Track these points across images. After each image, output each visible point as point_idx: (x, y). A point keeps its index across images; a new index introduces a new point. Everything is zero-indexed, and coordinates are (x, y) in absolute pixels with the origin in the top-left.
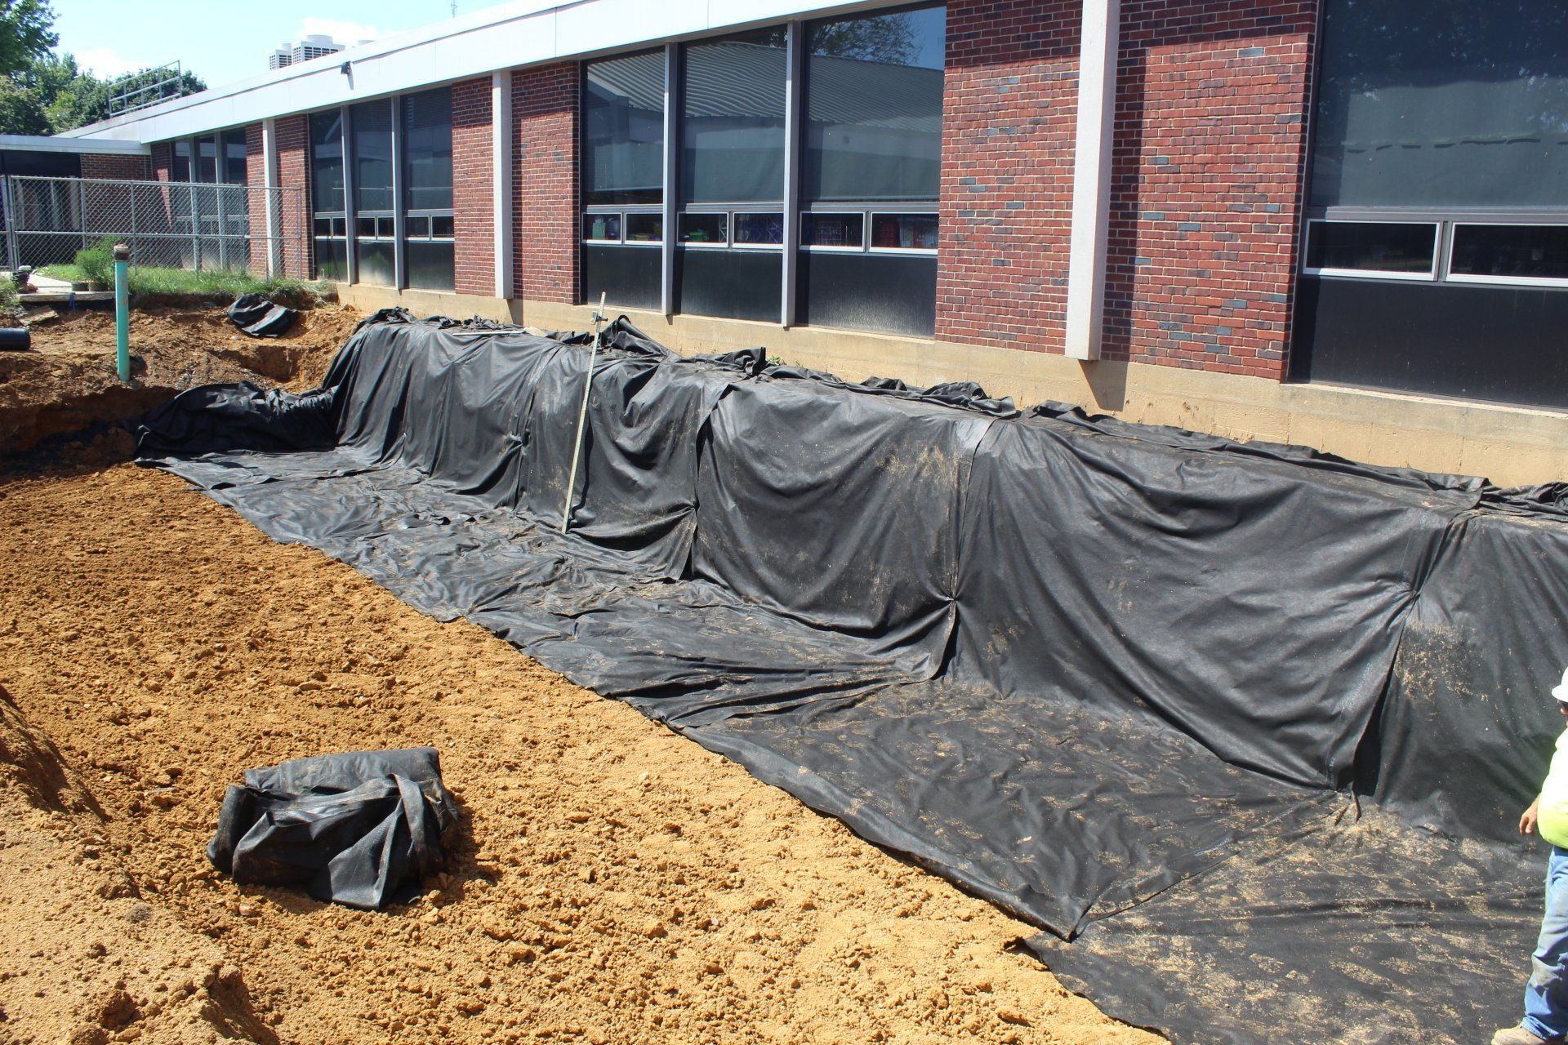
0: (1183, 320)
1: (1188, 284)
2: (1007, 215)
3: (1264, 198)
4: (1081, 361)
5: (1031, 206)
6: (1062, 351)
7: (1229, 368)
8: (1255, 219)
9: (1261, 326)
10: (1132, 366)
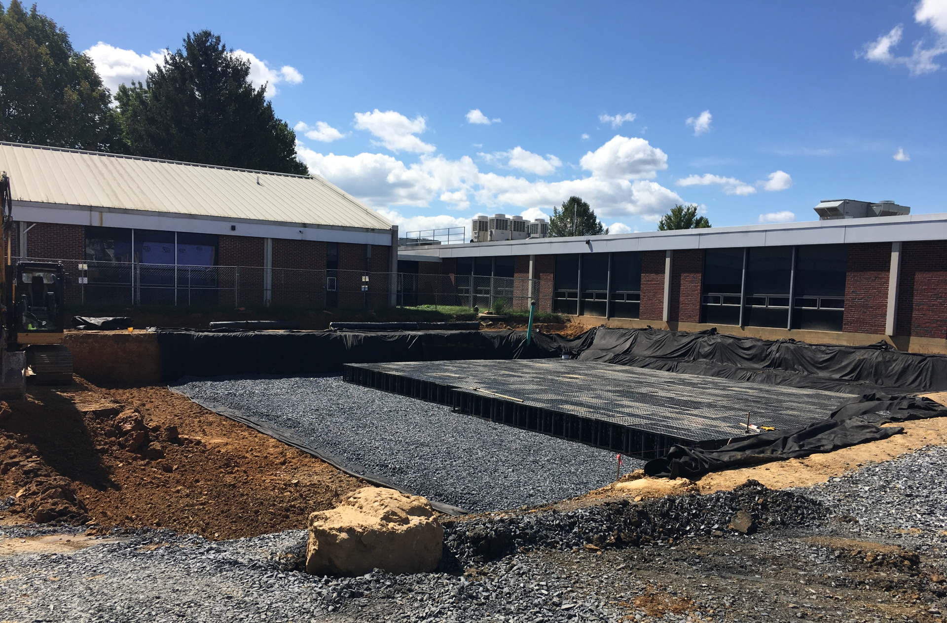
0: (919, 325)
1: (921, 317)
2: (867, 300)
3: (941, 297)
4: (890, 336)
5: (874, 298)
6: (884, 334)
7: (933, 336)
8: (939, 302)
9: (941, 326)
10: (912, 338)
